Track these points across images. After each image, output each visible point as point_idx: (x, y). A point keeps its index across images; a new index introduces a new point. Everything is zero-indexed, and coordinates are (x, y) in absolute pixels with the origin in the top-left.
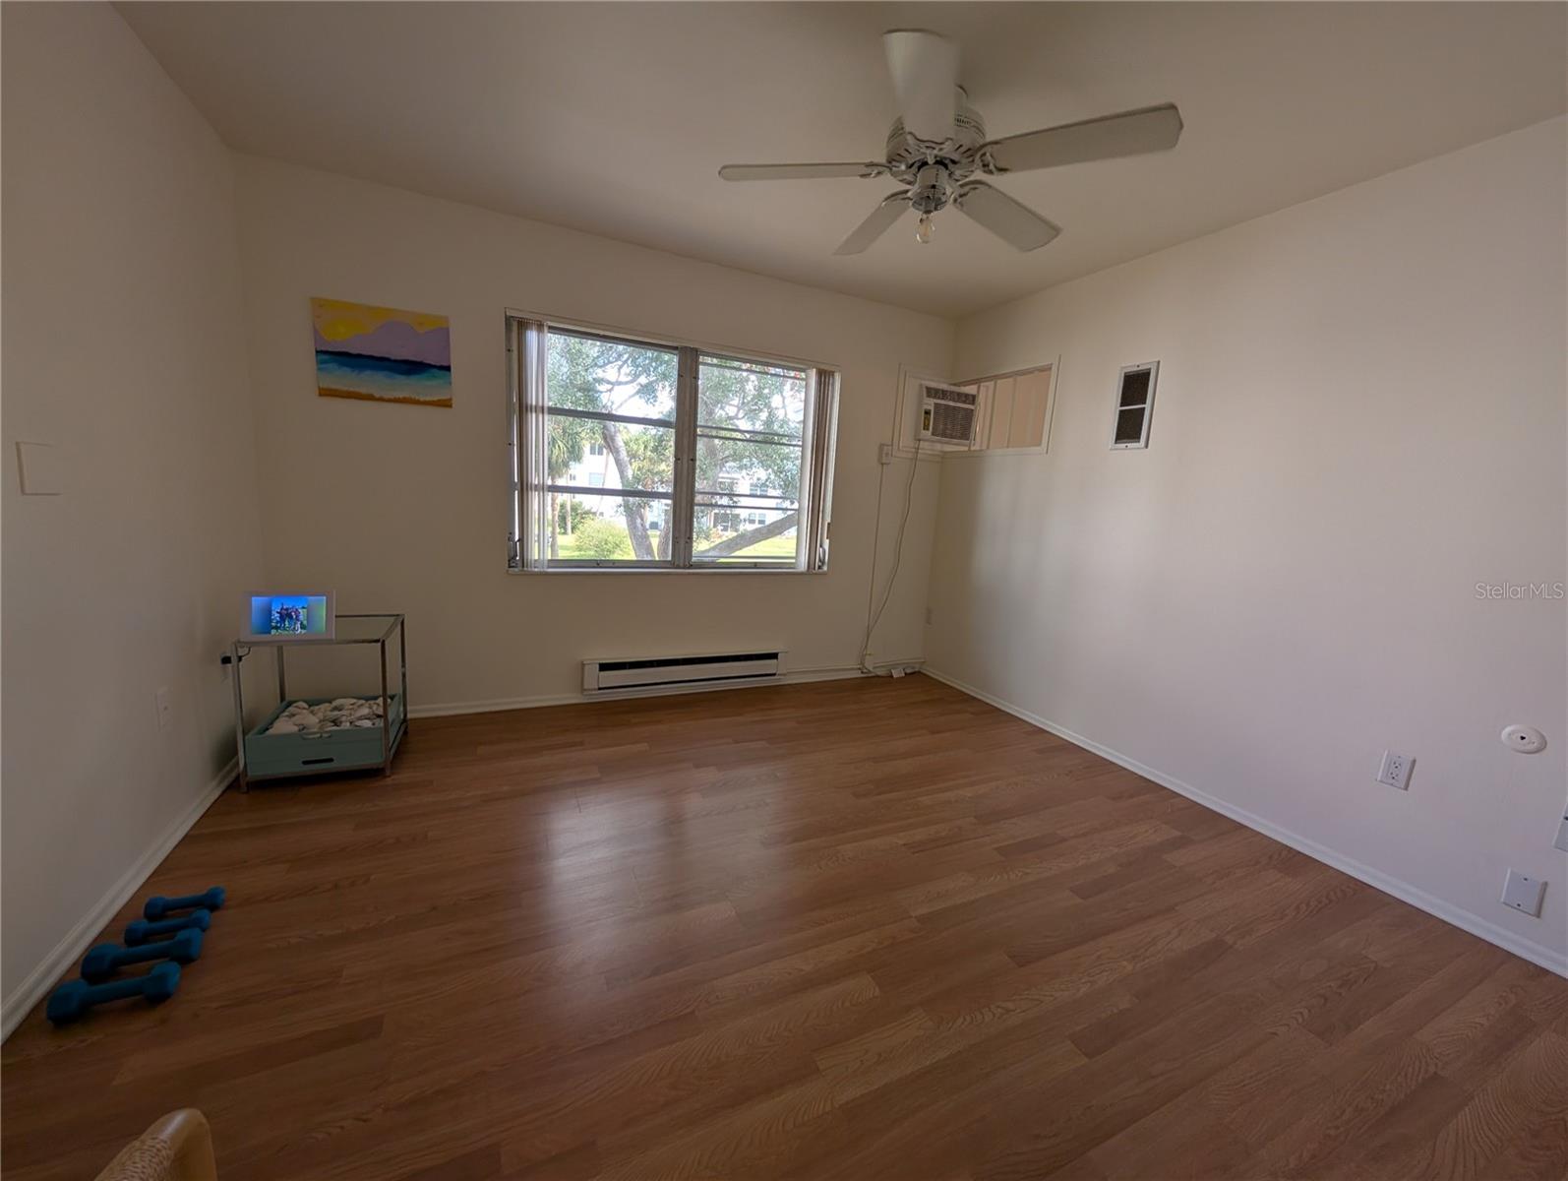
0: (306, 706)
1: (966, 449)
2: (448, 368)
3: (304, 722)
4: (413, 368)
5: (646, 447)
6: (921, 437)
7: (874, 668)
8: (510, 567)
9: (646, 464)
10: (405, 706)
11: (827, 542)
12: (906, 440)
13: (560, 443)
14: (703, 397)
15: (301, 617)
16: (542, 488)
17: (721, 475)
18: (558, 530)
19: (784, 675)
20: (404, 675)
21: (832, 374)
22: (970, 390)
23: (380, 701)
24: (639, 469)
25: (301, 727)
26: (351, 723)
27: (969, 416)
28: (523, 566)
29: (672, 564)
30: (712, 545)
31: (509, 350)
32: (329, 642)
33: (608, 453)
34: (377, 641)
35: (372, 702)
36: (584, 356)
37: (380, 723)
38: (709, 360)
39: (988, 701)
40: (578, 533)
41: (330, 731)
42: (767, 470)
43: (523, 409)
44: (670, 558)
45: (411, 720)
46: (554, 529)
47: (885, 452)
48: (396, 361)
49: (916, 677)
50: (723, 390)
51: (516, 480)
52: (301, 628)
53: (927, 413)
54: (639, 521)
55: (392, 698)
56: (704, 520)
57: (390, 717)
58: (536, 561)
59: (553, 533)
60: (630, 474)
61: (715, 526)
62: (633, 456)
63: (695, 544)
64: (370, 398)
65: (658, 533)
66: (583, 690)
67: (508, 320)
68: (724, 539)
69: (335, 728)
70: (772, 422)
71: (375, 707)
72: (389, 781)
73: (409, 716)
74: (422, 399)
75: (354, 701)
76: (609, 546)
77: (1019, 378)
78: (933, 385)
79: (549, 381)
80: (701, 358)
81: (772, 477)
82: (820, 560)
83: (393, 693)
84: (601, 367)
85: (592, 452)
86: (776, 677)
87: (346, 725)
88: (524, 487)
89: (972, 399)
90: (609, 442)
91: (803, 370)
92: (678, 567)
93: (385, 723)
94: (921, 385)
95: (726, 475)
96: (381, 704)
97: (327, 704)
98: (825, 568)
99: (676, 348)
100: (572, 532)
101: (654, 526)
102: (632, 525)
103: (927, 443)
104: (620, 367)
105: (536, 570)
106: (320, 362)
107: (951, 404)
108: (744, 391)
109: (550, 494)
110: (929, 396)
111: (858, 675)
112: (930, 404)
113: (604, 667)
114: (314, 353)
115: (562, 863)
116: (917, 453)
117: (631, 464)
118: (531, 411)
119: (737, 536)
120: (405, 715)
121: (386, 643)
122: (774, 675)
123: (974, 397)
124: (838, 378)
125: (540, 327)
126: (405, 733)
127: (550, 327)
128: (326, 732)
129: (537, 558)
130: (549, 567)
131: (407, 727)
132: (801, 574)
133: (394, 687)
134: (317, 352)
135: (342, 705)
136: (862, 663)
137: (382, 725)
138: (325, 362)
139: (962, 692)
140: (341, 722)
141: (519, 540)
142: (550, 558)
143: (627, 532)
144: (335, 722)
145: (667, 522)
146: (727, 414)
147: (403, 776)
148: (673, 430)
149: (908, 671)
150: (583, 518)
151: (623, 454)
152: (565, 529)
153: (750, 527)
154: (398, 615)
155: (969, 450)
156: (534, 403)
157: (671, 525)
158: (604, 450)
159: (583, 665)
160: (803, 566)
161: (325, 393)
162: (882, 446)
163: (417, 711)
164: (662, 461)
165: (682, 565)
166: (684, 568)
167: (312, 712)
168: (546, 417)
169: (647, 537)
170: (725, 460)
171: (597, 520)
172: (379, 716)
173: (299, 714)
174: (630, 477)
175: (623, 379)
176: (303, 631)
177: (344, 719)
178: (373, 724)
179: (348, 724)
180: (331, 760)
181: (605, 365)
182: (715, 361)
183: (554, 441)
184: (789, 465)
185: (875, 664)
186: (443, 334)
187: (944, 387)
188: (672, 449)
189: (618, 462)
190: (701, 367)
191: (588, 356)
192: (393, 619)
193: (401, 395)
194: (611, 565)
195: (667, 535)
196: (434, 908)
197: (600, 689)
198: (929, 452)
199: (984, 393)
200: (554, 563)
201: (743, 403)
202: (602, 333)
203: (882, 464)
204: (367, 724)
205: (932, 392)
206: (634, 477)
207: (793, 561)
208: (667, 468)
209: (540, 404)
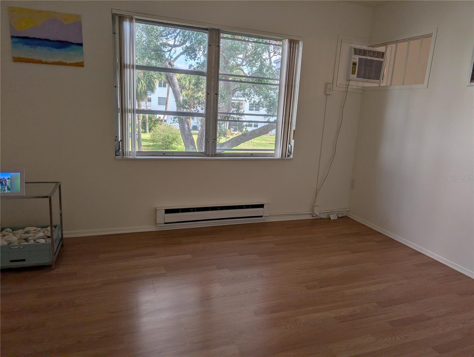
0: (11, 230)
1: (377, 85)
2: (81, 45)
3: (10, 240)
4: (62, 44)
5: (190, 82)
6: (350, 79)
7: (320, 214)
8: (116, 156)
9: (190, 92)
10: (62, 231)
11: (293, 142)
12: (341, 80)
13: (142, 81)
14: (223, 54)
15: (8, 184)
16: (134, 111)
17: (233, 98)
18: (141, 130)
19: (267, 216)
20: (61, 215)
21: (297, 42)
22: (381, 49)
23: (49, 228)
24: (187, 95)
25: (9, 242)
26: (34, 240)
27: (380, 65)
28: (123, 155)
29: (205, 154)
30: (228, 140)
31: (114, 33)
32: (23, 197)
33: (168, 87)
34: (47, 197)
35: (45, 229)
36: (155, 31)
37: (49, 241)
38: (225, 35)
39: (386, 234)
40: (152, 132)
41: (24, 245)
42: (259, 96)
43: (122, 66)
44: (204, 151)
45: (65, 238)
46: (139, 130)
47: (328, 87)
48: (53, 41)
49: (344, 219)
50: (234, 50)
51: (119, 107)
52: (8, 190)
53: (354, 64)
54: (186, 126)
55: (55, 227)
56: (223, 125)
57: (55, 237)
58: (130, 152)
59: (139, 132)
60: (181, 98)
61: (229, 128)
62: (183, 87)
63: (218, 139)
64: (40, 62)
65: (197, 132)
66: (156, 224)
67: (113, 16)
68: (235, 136)
69: (26, 243)
70: (262, 69)
71: (46, 232)
72: (54, 272)
73: (64, 236)
74: (68, 62)
75: (36, 228)
76: (170, 140)
77: (412, 42)
78: (358, 47)
79: (136, 46)
80: (221, 35)
81: (262, 100)
82: (289, 152)
83: (56, 224)
84: (164, 36)
85: (160, 86)
86: (263, 218)
87: (32, 242)
88: (123, 111)
89: (382, 55)
90: (170, 82)
91: (281, 40)
92: (208, 156)
93: (52, 240)
94: (351, 48)
95: (235, 98)
96: (50, 231)
97: (22, 230)
98: (292, 156)
99: (207, 29)
100: (149, 132)
101: (195, 128)
102: (182, 129)
103: (353, 82)
104: (176, 37)
105: (130, 157)
106: (13, 43)
107: (369, 58)
108: (246, 49)
109: (137, 114)
110: (355, 54)
111: (310, 217)
112: (356, 58)
113: (168, 211)
114: (10, 37)
115: (145, 320)
116: (348, 88)
117: (181, 92)
118: (127, 68)
119: (242, 135)
120: (62, 236)
121: (52, 198)
122: (261, 216)
123: (383, 54)
124: (301, 44)
125: (131, 19)
126: (62, 246)
127: (137, 19)
128: (21, 245)
129: (130, 150)
130: (137, 156)
131: (63, 243)
132: (278, 160)
133: (56, 220)
134: (12, 37)
135: (29, 231)
136: (313, 211)
137: (50, 242)
138: (15, 43)
139: (371, 229)
140: (29, 240)
141: (121, 141)
142: (137, 151)
143: (180, 132)
144: (26, 240)
145: (202, 126)
146: (237, 63)
147: (61, 270)
148: (205, 78)
149: (340, 216)
150: (155, 124)
151: (177, 87)
152: (145, 129)
153: (250, 129)
154: (57, 182)
155: (379, 86)
156: (128, 63)
157: (204, 128)
158: (167, 85)
159: (156, 210)
160: (278, 155)
161: (17, 60)
162: (326, 84)
163: (67, 234)
164: (199, 91)
165: (210, 154)
166: (212, 156)
167: (14, 234)
168: (135, 70)
169: (191, 135)
170: (235, 90)
171: (163, 125)
172: (49, 237)
173: (8, 235)
174: (182, 100)
175: (177, 43)
176: (9, 191)
177: (30, 238)
178: (46, 242)
179: (33, 241)
180: (24, 260)
181: (167, 35)
182: (229, 36)
183: (139, 80)
184: (272, 93)
185: (320, 212)
186: (78, 25)
187: (365, 47)
188: (205, 84)
189: (174, 92)
190: (221, 40)
191: (157, 30)
192: (54, 184)
193: (57, 60)
194: (171, 154)
195: (202, 134)
196: (79, 342)
197: (165, 223)
198: (355, 87)
199: (389, 51)
200: (140, 153)
201: (246, 56)
202: (165, 22)
203: (327, 95)
204: (42, 241)
205: (357, 52)
206: (183, 101)
207: (273, 152)
208: (202, 95)
209: (132, 63)
